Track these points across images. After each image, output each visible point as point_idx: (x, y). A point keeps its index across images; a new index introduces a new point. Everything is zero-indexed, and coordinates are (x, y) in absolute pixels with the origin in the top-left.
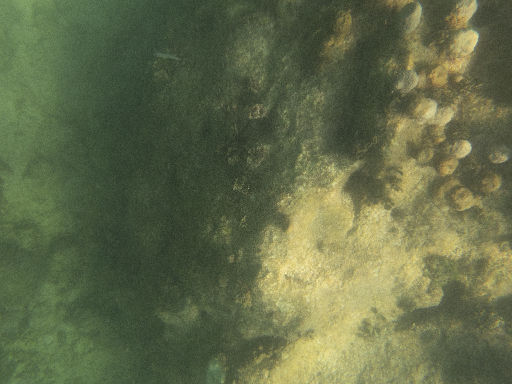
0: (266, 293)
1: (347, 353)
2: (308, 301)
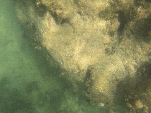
0: (65, 68)
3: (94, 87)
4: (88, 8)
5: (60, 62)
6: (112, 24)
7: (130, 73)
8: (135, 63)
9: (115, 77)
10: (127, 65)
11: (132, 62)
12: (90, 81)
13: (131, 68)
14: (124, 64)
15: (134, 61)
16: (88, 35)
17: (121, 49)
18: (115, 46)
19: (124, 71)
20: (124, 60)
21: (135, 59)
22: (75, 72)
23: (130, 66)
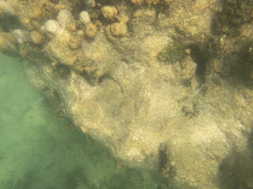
3: (178, 179)
4: (136, 52)
6: (182, 68)
7: (237, 145)
8: (240, 126)
9: (212, 153)
10: (228, 131)
11: (235, 125)
13: (236, 134)
14: (221, 130)
15: (238, 122)
16: (147, 94)
17: (209, 105)
18: (198, 100)
19: (225, 141)
20: (219, 122)
21: (239, 119)
22: (139, 160)
23: (233, 132)
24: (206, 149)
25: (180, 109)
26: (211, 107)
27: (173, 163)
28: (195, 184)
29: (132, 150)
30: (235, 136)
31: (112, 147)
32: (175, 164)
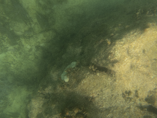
0: (116, 46)
1: (114, 97)
2: (125, 60)
3: (88, 74)
5: (123, 41)
7: (102, 113)
9: (96, 97)
10: (111, 111)
11: (115, 117)
12: (94, 70)
13: (109, 115)
14: (111, 107)
16: (153, 76)
17: (129, 107)
18: (133, 101)
19: (104, 107)
20: (117, 108)
22: (110, 56)
23: (111, 114)
24: (99, 95)
25: (131, 90)
26: (127, 107)
27: (98, 74)
28: (83, 82)
29: (119, 54)
30: (108, 114)
31: (123, 42)
32: (97, 75)
